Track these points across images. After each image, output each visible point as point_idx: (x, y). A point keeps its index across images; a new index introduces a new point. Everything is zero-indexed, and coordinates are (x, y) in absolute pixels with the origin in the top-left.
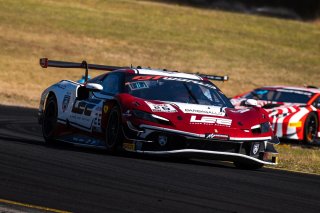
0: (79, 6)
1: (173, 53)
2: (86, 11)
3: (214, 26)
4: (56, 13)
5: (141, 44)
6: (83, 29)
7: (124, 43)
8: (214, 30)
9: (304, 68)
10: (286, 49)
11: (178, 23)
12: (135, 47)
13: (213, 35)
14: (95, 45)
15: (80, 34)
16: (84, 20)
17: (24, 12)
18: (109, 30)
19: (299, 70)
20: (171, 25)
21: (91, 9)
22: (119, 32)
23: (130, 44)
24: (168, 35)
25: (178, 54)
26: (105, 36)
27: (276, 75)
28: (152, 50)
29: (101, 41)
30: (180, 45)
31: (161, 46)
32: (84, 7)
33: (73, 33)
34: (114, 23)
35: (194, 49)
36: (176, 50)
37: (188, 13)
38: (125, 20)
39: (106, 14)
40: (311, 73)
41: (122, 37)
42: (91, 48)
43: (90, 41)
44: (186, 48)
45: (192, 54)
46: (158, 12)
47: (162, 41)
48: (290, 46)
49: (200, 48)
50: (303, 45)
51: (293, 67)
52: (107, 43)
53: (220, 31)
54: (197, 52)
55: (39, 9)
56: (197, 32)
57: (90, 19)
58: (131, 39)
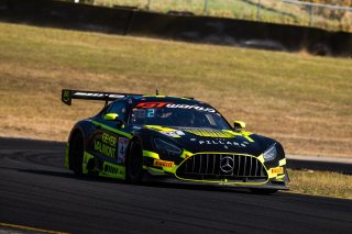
0: (81, 43)
1: (170, 85)
2: (88, 48)
3: (206, 59)
4: (60, 51)
5: (139, 77)
6: (86, 65)
7: (123, 77)
8: (205, 63)
9: (291, 96)
10: (274, 78)
11: (173, 57)
12: (134, 80)
13: (205, 67)
14: (97, 80)
15: (83, 70)
16: (86, 56)
17: (30, 51)
18: (110, 66)
20: (167, 59)
21: (93, 47)
22: (119, 67)
23: (129, 78)
24: (164, 69)
25: (175, 85)
26: (105, 72)
27: (265, 103)
28: (150, 83)
29: (102, 76)
30: (175, 78)
31: (157, 78)
32: (86, 45)
33: (75, 69)
34: (114, 59)
35: (189, 80)
36: (172, 82)
37: (182, 47)
38: (123, 55)
39: (106, 51)
40: (298, 100)
41: (121, 71)
42: (93, 82)
43: (92, 76)
44: (181, 80)
45: (187, 85)
46: (154, 48)
47: (158, 75)
48: (277, 75)
49: (194, 80)
50: (289, 75)
51: (280, 95)
52: (108, 78)
53: (212, 64)
54: (192, 84)
55: (44, 48)
56: (191, 65)
57: (91, 55)
58: (129, 73)
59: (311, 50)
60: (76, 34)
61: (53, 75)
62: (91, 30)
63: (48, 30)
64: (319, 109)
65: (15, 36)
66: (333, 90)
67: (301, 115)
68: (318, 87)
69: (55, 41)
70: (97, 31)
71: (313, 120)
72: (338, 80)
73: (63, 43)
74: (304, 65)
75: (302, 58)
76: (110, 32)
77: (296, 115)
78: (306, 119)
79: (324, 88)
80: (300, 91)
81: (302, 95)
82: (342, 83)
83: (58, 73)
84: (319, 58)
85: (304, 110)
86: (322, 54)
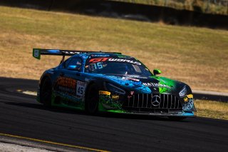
0: (21, 16)
1: (77, 43)
2: (26, 19)
3: (100, 26)
4: (9, 21)
5: (58, 37)
6: (25, 29)
7: (48, 37)
8: (100, 29)
9: (153, 50)
10: (142, 39)
11: (79, 25)
12: (54, 39)
13: (100, 31)
14: (31, 39)
15: (22, 33)
16: (25, 24)
18: (39, 30)
19: (150, 51)
20: (75, 26)
21: (28, 18)
22: (45, 31)
23: (51, 38)
24: (74, 32)
25: (80, 42)
26: (37, 34)
28: (64, 41)
29: (35, 37)
30: (80, 38)
31: (69, 38)
32: (25, 17)
33: (18, 32)
34: (42, 26)
35: (89, 40)
36: (78, 40)
37: (85, 19)
38: (48, 24)
39: (37, 21)
40: (157, 53)
41: (47, 34)
42: (29, 41)
44: (84, 39)
45: (87, 42)
46: (68, 19)
47: (69, 36)
48: (145, 37)
49: (92, 39)
50: (152, 36)
51: (146, 49)
52: (38, 38)
53: (103, 29)
54: (91, 42)
56: (90, 30)
57: (28, 24)
58: (52, 35)
59: (167, 21)
60: (19, 10)
61: (4, 35)
62: (28, 8)
63: (1, 7)
64: (170, 58)
66: (179, 46)
67: (159, 62)
68: (170, 44)
69: (5, 14)
70: (32, 8)
71: (166, 65)
72: (182, 40)
73: (11, 16)
74: (161, 31)
75: (160, 26)
76: (40, 9)
77: (155, 62)
78: (162, 65)
79: (173, 45)
80: (158, 47)
81: (159, 50)
82: (185, 42)
83: (8, 34)
84: (170, 26)
85: (161, 59)
86: (173, 23)
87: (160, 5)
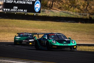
0: (36, 23)
2: (38, 24)
5: (48, 29)
6: (37, 27)
8: (61, 26)
9: (78, 32)
10: (74, 28)
15: (37, 28)
17: (26, 25)
20: (53, 25)
24: (53, 27)
25: (55, 30)
27: (73, 33)
31: (51, 29)
33: (35, 28)
34: (43, 26)
35: (58, 29)
37: (56, 23)
39: (41, 24)
40: (79, 32)
41: (44, 28)
43: (39, 30)
44: (56, 29)
46: (51, 23)
48: (75, 28)
49: (59, 29)
50: (77, 27)
51: (75, 31)
52: (42, 30)
54: (58, 30)
55: (29, 24)
56: (58, 26)
57: (38, 26)
58: (46, 29)
59: (81, 22)
60: (35, 21)
61: (31, 30)
62: (38, 21)
63: (29, 21)
64: (83, 34)
65: (23, 22)
66: (86, 30)
67: (80, 35)
68: (83, 29)
69: (31, 23)
70: (39, 21)
71: (82, 36)
72: (86, 28)
73: (33, 23)
74: (80, 25)
75: (79, 24)
76: (42, 21)
77: (79, 35)
78: (81, 36)
79: (84, 30)
80: (79, 30)
81: (80, 31)
82: (87, 28)
83: (32, 29)
84: (83, 24)
85: (80, 34)
86: (83, 23)
87: (79, 17)
